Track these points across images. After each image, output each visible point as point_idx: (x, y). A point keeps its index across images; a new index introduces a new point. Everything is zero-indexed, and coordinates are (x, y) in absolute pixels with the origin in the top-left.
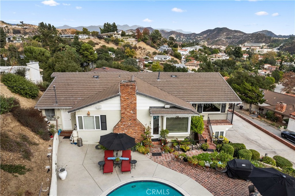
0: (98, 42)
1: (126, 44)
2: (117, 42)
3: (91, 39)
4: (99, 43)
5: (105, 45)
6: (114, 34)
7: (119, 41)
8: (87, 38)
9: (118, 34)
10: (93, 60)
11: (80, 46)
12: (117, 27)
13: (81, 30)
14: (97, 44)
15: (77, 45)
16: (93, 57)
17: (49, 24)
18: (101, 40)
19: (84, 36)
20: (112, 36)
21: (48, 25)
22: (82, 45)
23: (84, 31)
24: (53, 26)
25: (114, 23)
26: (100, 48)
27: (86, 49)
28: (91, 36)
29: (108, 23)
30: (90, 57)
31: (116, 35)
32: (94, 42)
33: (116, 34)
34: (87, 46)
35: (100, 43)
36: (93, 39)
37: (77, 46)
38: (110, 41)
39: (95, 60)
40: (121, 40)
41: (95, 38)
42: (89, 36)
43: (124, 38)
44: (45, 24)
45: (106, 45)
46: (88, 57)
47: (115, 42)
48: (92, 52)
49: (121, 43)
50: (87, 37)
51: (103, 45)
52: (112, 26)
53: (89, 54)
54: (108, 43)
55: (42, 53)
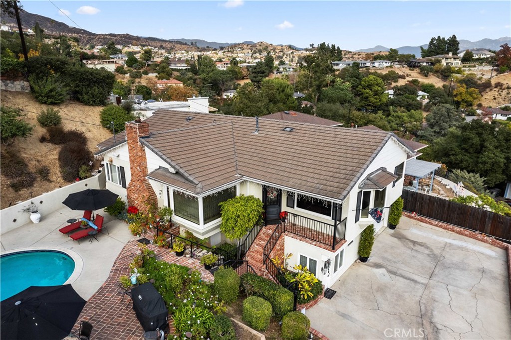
0: (405, 75)
1: (467, 77)
2: (446, 74)
3: (395, 68)
4: (407, 76)
5: (417, 80)
6: (447, 59)
7: (453, 72)
8: (387, 67)
9: (455, 59)
10: (377, 104)
11: (360, 80)
12: (458, 43)
13: (385, 53)
14: (403, 77)
15: (354, 78)
16: (378, 100)
17: (332, 45)
18: (413, 70)
19: (384, 63)
20: (439, 61)
21: (330, 46)
22: (364, 78)
23: (391, 54)
24: (338, 48)
25: (454, 36)
26: (406, 84)
27: (369, 85)
28: (397, 63)
29: (439, 37)
30: (372, 99)
31: (449, 61)
32: (398, 73)
33: (450, 58)
34: (371, 80)
35: (410, 75)
36: (398, 68)
37: (354, 80)
38: (431, 72)
39: (381, 104)
40: (456, 69)
41: (403, 67)
42: (393, 64)
43: (465, 65)
44: (327, 45)
45: (420, 80)
46: (369, 99)
47: (442, 74)
48: (377, 91)
49: (455, 75)
50: (389, 65)
51: (414, 79)
52: (447, 43)
53: (371, 93)
54: (426, 76)
55: (281, 89)
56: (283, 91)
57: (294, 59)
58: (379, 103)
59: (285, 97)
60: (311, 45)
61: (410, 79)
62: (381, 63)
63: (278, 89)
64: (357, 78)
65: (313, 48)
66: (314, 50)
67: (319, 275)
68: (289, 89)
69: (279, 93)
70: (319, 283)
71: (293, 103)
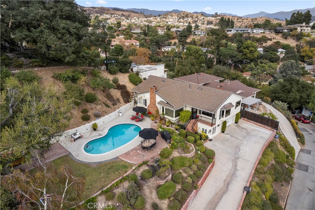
0: (272, 38)
1: (313, 39)
2: (299, 37)
3: (266, 33)
4: (274, 39)
5: (279, 42)
6: (301, 27)
7: (304, 36)
8: (261, 33)
9: (307, 27)
10: (251, 58)
11: (242, 43)
13: (261, 21)
14: (271, 40)
15: (239, 43)
16: (252, 56)
18: (278, 35)
19: (259, 31)
20: (296, 29)
21: (227, 19)
22: (245, 43)
23: (265, 23)
24: (232, 21)
26: (272, 44)
27: (247, 47)
28: (268, 30)
30: (249, 55)
31: (302, 28)
32: (267, 37)
33: (304, 26)
34: (249, 44)
35: (275, 38)
36: (268, 34)
37: (239, 44)
38: (289, 36)
39: (254, 58)
40: (306, 34)
41: (272, 33)
42: (265, 31)
43: (313, 31)
45: (281, 41)
46: (247, 55)
47: (296, 37)
48: (252, 50)
49: (305, 38)
50: (263, 31)
51: (277, 41)
53: (248, 51)
54: (286, 39)
55: (196, 52)
56: (197, 52)
57: (204, 23)
58: (253, 58)
59: (198, 56)
60: (215, 13)
61: (275, 41)
62: (258, 31)
63: (195, 52)
64: (240, 42)
65: (217, 15)
66: (217, 17)
67: (207, 134)
68: (201, 52)
69: (195, 54)
70: (207, 136)
71: (203, 59)
